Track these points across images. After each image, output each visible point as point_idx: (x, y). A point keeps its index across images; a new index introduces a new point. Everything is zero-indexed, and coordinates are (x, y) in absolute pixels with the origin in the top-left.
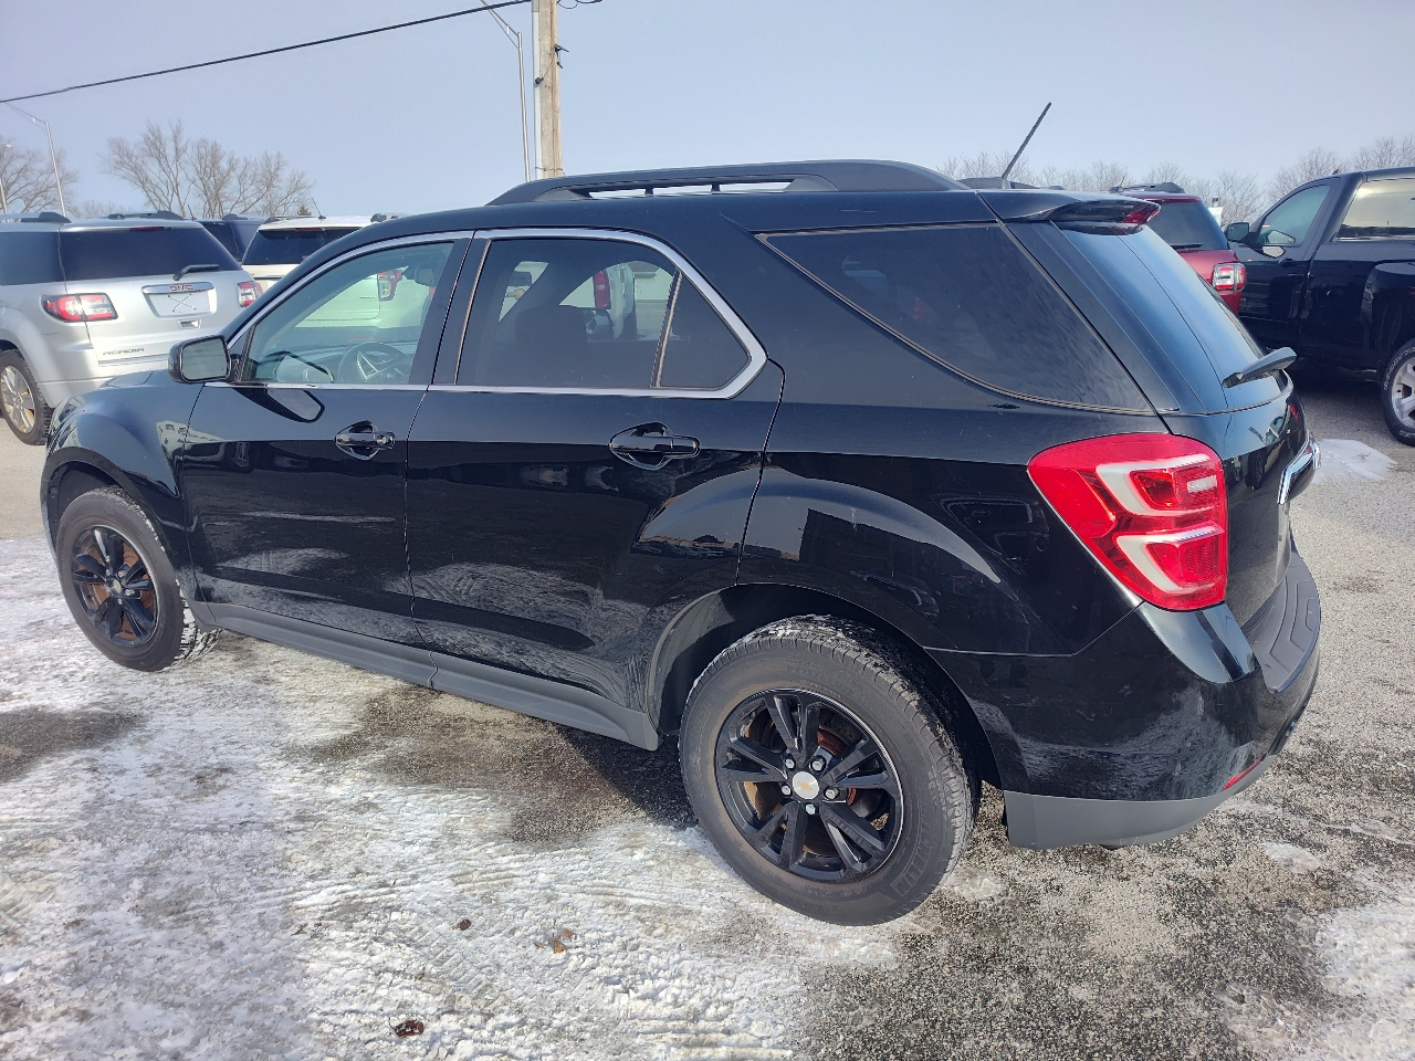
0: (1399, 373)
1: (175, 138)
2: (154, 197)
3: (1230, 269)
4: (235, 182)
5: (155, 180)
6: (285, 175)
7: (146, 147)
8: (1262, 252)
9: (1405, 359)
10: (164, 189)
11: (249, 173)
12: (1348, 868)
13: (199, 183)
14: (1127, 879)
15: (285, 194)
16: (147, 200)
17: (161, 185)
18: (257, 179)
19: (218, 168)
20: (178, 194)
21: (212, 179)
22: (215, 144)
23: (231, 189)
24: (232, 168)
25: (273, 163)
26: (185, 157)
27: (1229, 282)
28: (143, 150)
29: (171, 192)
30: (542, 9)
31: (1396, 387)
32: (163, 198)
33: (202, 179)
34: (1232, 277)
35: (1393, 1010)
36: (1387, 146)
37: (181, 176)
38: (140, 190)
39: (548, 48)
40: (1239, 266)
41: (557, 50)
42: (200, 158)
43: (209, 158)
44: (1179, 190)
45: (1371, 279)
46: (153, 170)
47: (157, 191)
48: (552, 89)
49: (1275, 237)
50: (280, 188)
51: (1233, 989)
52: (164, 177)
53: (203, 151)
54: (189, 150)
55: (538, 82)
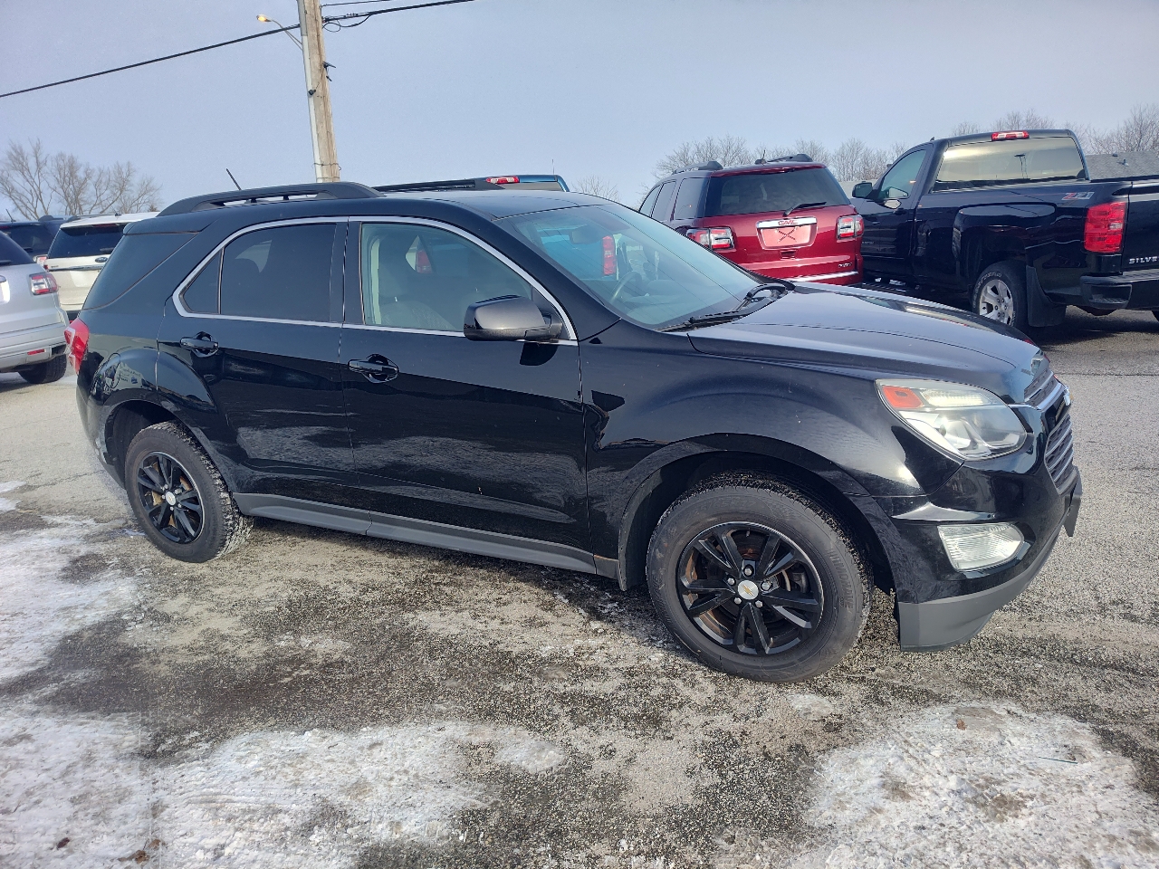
0: (983, 294)
1: (36, 153)
2: (20, 204)
3: (850, 221)
4: (92, 188)
5: (21, 190)
6: (136, 180)
7: (9, 162)
8: (883, 205)
9: (985, 282)
10: (29, 196)
11: (104, 180)
12: (855, 711)
13: (60, 190)
14: (671, 738)
15: (136, 196)
16: (14, 207)
17: (26, 193)
18: (112, 183)
19: (76, 177)
20: (41, 201)
21: (71, 186)
22: (72, 157)
23: (89, 194)
24: (88, 176)
25: (124, 170)
26: (45, 169)
27: (850, 231)
28: (8, 164)
29: (35, 199)
30: (310, 33)
31: (982, 305)
32: (29, 205)
33: (62, 187)
34: (853, 228)
35: (853, 835)
36: (1015, 118)
37: (43, 186)
38: (8, 199)
39: (317, 65)
40: (859, 217)
41: (326, 67)
42: (59, 169)
43: (67, 169)
44: (809, 160)
45: (957, 222)
46: (18, 181)
47: (23, 198)
48: (324, 97)
49: (893, 193)
50: (132, 191)
51: (729, 832)
52: (28, 186)
53: (61, 163)
54: (49, 163)
55: (311, 93)
